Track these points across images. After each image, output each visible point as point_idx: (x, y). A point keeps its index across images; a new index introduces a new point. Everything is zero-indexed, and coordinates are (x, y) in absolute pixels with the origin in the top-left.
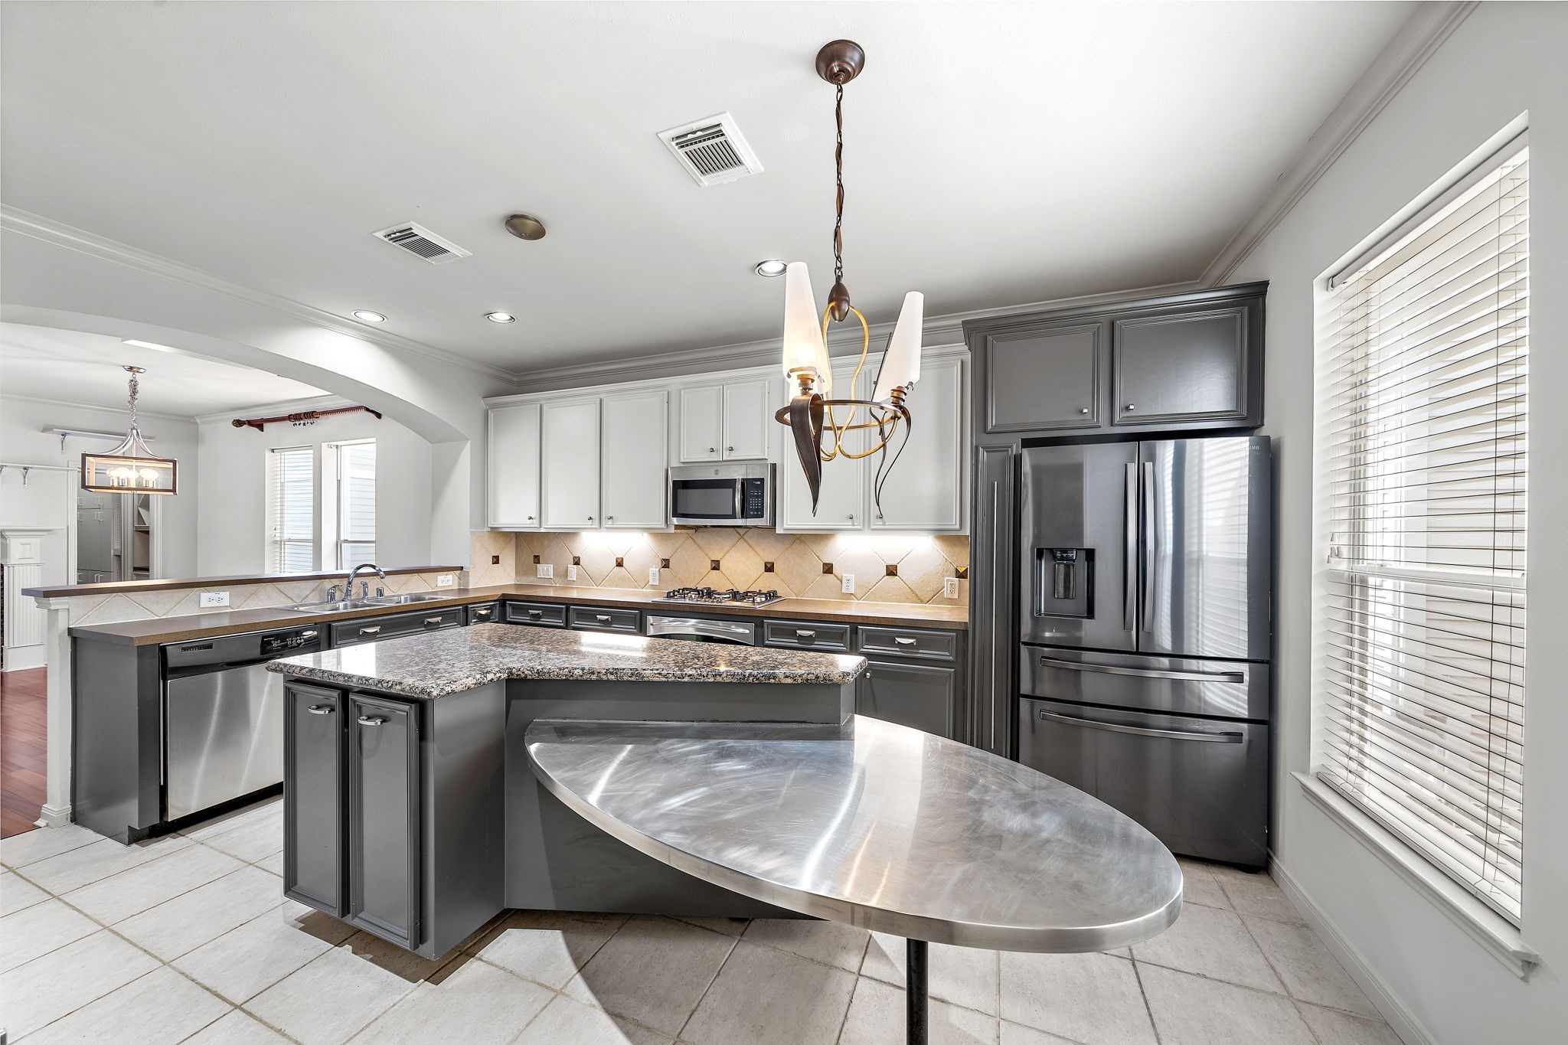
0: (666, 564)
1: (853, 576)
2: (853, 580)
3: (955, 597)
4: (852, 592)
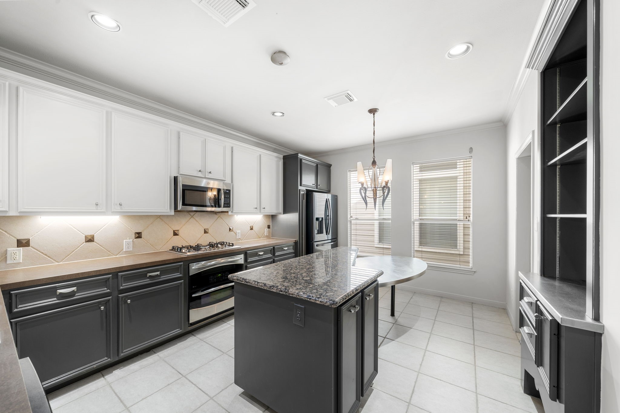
0: (139, 235)
1: (240, 231)
2: (240, 233)
3: (268, 235)
4: (240, 238)
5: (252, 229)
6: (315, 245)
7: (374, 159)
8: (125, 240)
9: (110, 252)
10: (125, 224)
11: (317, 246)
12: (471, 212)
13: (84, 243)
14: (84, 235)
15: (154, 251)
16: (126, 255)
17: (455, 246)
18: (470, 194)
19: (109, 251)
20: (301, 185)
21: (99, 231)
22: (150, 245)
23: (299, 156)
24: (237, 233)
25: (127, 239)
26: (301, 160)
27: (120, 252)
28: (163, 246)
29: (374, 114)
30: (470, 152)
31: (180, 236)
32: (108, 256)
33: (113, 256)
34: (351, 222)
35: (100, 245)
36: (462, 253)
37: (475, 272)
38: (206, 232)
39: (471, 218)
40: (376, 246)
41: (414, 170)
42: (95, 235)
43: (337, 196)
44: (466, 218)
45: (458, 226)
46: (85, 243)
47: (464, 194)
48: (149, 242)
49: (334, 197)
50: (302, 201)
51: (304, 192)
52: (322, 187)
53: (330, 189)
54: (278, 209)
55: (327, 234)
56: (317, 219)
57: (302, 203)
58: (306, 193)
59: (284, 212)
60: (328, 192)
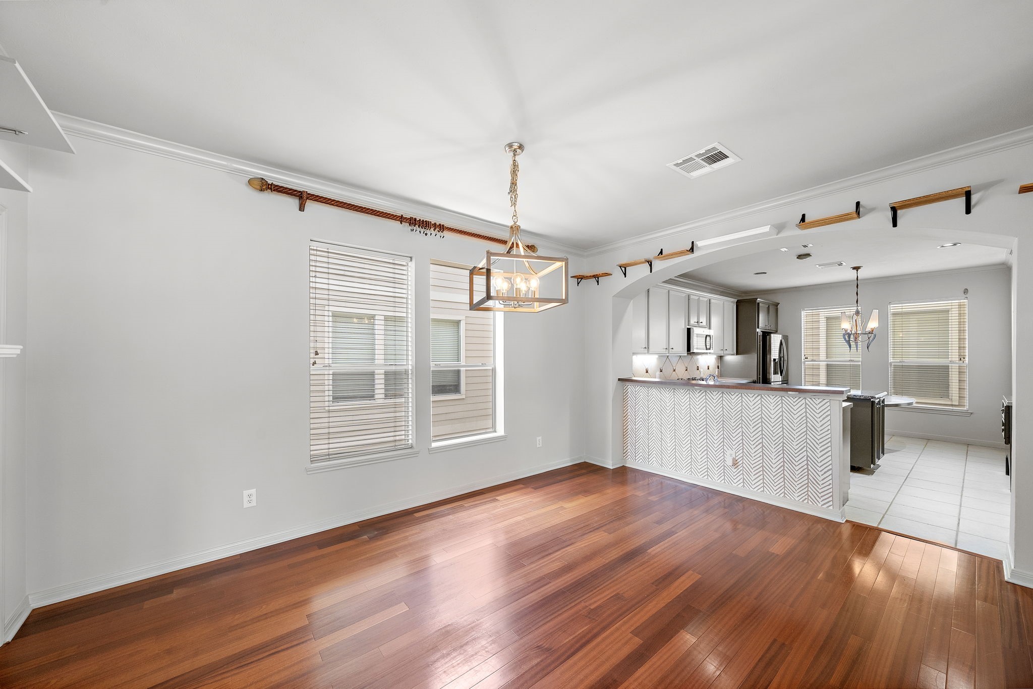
3: (718, 375)
12: (967, 354)
18: (965, 339)
20: (758, 328)
23: (758, 300)
26: (758, 304)
29: (857, 271)
30: (964, 293)
34: (804, 364)
37: (972, 413)
39: (967, 359)
41: (891, 308)
43: (787, 336)
44: (961, 360)
45: (950, 367)
48: (665, 375)
49: (786, 338)
50: (760, 343)
51: (760, 334)
52: (773, 328)
53: (777, 329)
54: (733, 351)
55: (781, 375)
56: (774, 360)
57: (760, 345)
58: (763, 335)
59: (737, 353)
60: (776, 332)
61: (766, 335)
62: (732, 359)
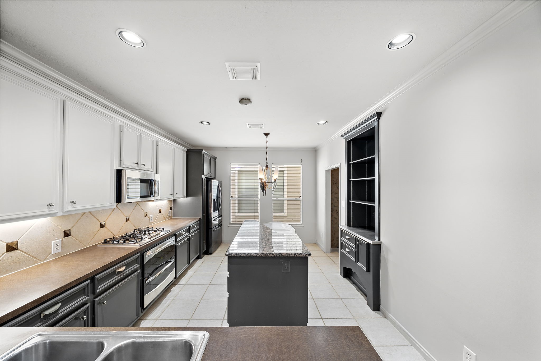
1: (152, 215)
2: (152, 217)
3: (170, 216)
4: (152, 221)
5: (160, 212)
6: (213, 220)
7: (267, 164)
8: (54, 241)
9: (37, 259)
10: (53, 223)
11: (214, 221)
13: (4, 253)
14: (5, 244)
15: (83, 247)
16: (54, 258)
17: (282, 212)
19: (35, 258)
20: (203, 175)
21: (24, 235)
22: (79, 242)
23: (203, 152)
24: (150, 217)
25: (55, 240)
26: (203, 155)
27: (47, 256)
28: (90, 241)
29: (267, 136)
31: (106, 228)
32: (34, 264)
33: (39, 263)
35: (25, 252)
36: (286, 215)
37: (303, 226)
38: (127, 220)
40: (236, 215)
42: (18, 241)
46: (6, 253)
47: (287, 181)
48: (78, 239)
49: (220, 183)
50: (204, 187)
51: (205, 180)
52: (213, 175)
53: (215, 176)
54: (183, 194)
55: (218, 211)
56: (214, 200)
57: (204, 188)
58: (206, 181)
59: (187, 196)
60: (214, 178)
61: (209, 180)
62: (183, 200)
